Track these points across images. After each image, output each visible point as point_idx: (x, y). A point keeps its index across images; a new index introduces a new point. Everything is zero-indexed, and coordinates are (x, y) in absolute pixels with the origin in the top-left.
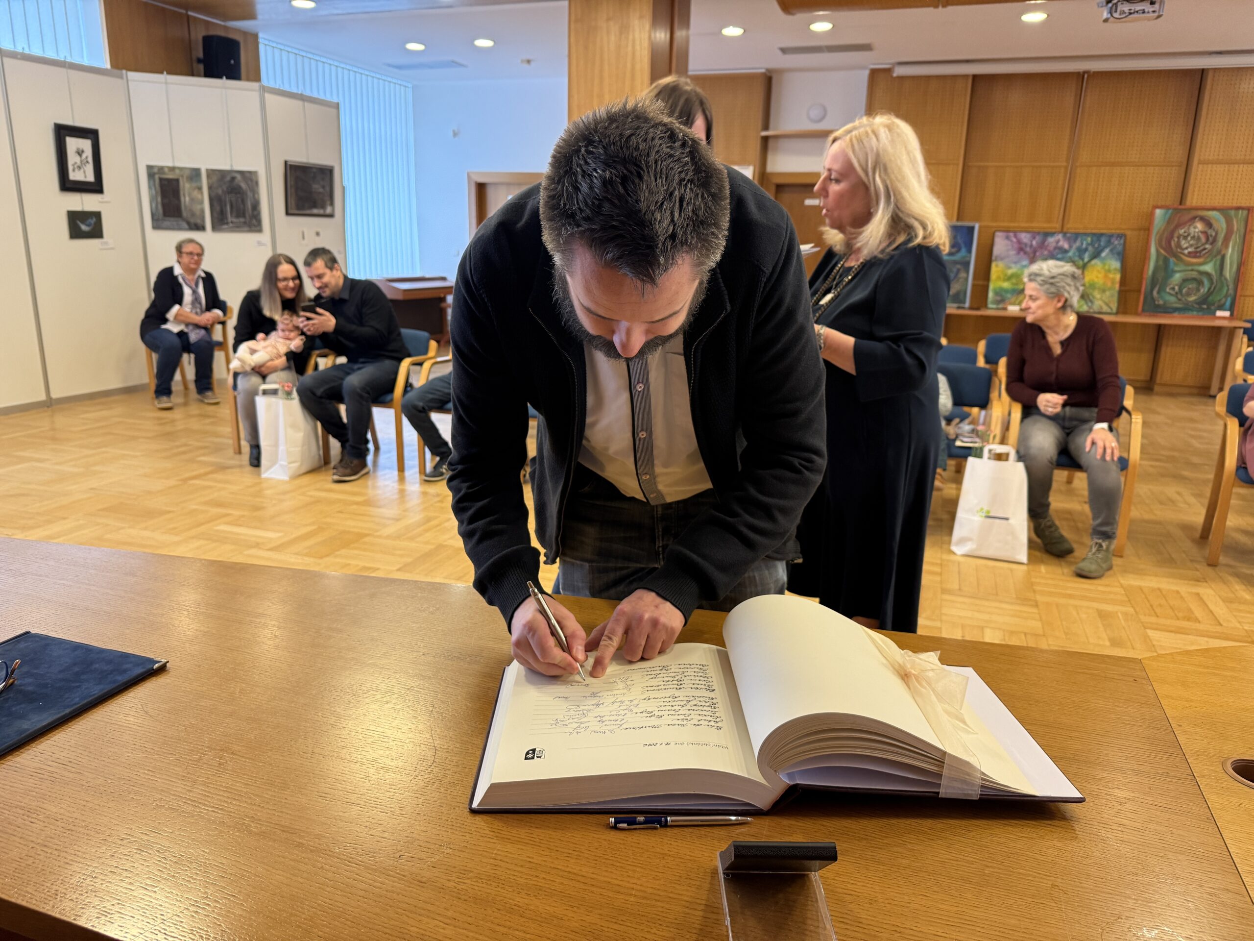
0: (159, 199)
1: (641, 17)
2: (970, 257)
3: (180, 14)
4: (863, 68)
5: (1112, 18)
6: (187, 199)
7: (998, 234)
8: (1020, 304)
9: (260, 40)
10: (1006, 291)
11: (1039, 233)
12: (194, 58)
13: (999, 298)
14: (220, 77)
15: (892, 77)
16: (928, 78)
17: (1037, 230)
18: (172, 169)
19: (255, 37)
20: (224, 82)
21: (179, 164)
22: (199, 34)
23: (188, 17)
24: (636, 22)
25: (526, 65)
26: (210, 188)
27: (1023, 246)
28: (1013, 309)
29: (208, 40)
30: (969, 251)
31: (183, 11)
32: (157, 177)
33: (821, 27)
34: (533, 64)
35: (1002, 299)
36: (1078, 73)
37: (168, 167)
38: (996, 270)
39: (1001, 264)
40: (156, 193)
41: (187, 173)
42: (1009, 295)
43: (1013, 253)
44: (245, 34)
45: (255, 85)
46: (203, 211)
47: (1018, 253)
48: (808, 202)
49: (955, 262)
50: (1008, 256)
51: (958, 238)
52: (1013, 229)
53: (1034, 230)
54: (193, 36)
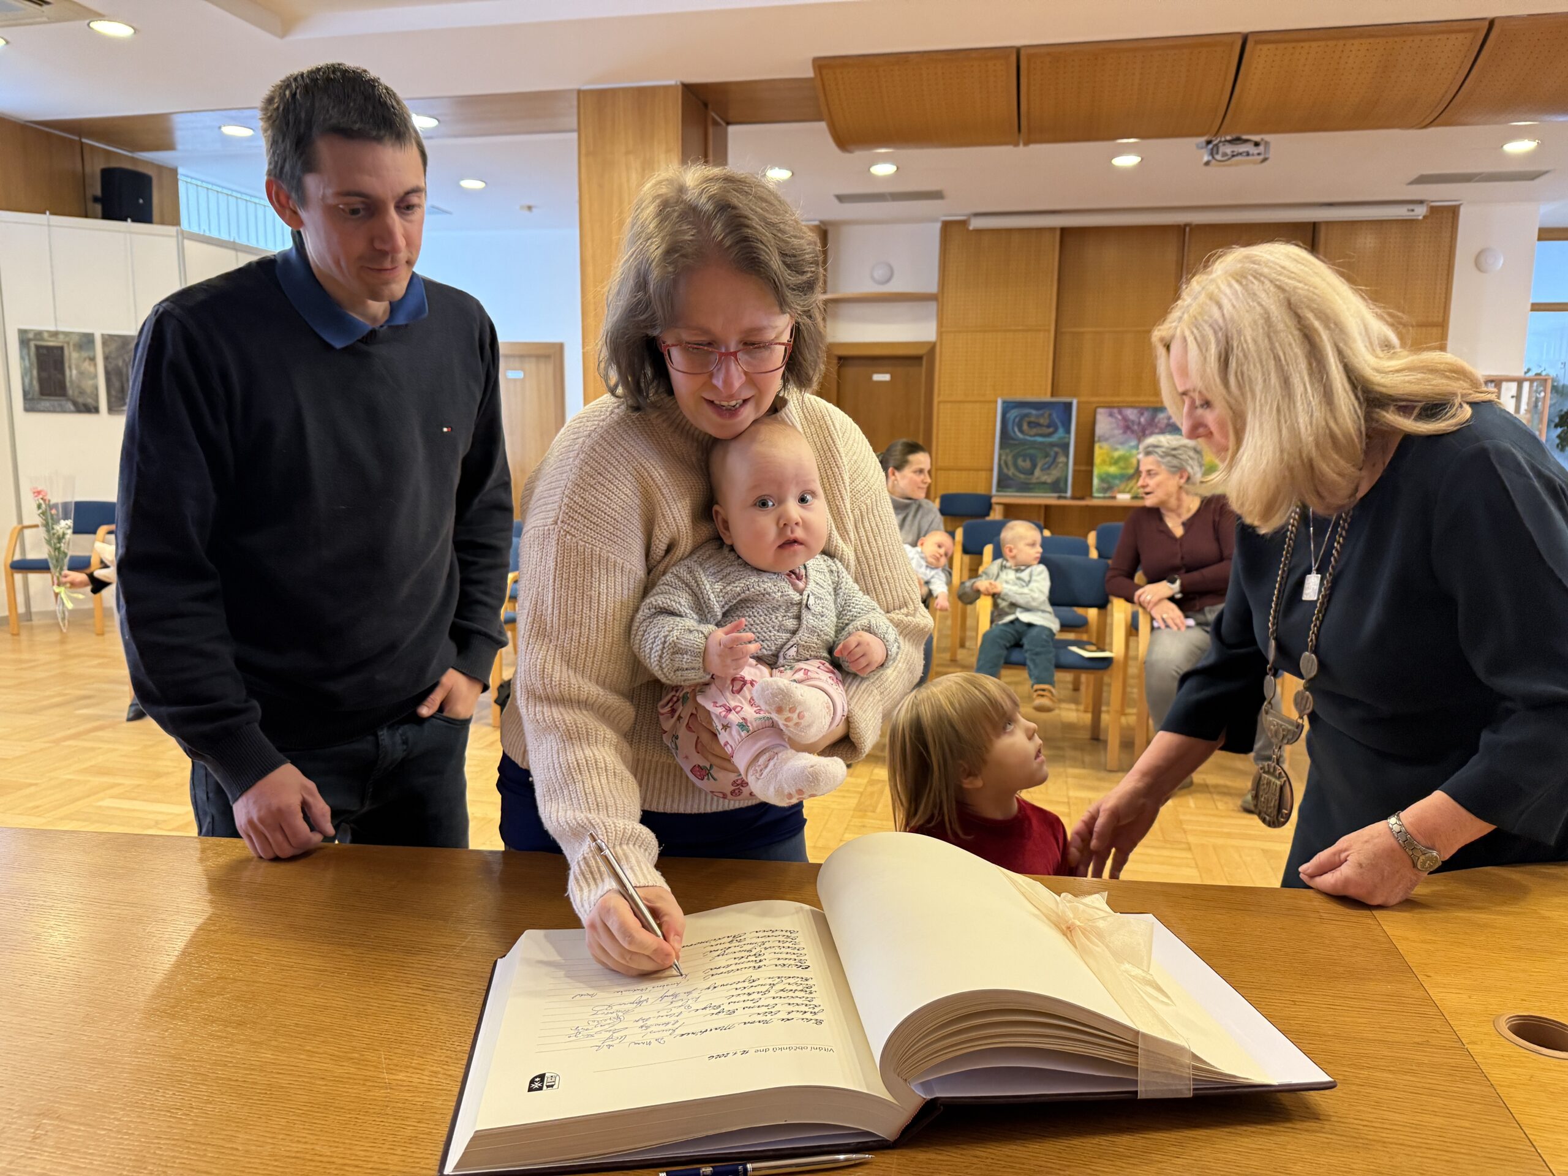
0: (35, 372)
1: (668, 151)
2: (1069, 438)
3: (71, 141)
4: (933, 220)
5: (1213, 162)
6: (74, 372)
7: (1100, 410)
8: (1129, 492)
9: (179, 177)
10: (1114, 477)
11: (1147, 409)
12: (89, 196)
13: (1105, 485)
14: (125, 220)
15: (968, 230)
16: (1009, 231)
17: (1145, 406)
18: (55, 334)
19: (174, 172)
20: (129, 225)
21: (63, 328)
22: (95, 167)
23: (82, 144)
24: (662, 156)
25: (526, 212)
26: (106, 358)
27: (1130, 424)
28: (1124, 498)
29: (108, 175)
30: (1068, 431)
31: (76, 138)
32: (32, 344)
33: (883, 170)
34: (534, 210)
35: (1109, 484)
36: (1179, 226)
37: (48, 332)
38: (1100, 452)
39: (1105, 445)
40: (31, 364)
41: (76, 339)
42: (1117, 482)
43: (1117, 432)
44: (160, 168)
45: (172, 230)
46: (96, 388)
47: (1125, 432)
48: (877, 377)
49: (1052, 445)
50: (1113, 436)
51: (1054, 416)
52: (1115, 405)
53: (1142, 405)
54: (88, 169)
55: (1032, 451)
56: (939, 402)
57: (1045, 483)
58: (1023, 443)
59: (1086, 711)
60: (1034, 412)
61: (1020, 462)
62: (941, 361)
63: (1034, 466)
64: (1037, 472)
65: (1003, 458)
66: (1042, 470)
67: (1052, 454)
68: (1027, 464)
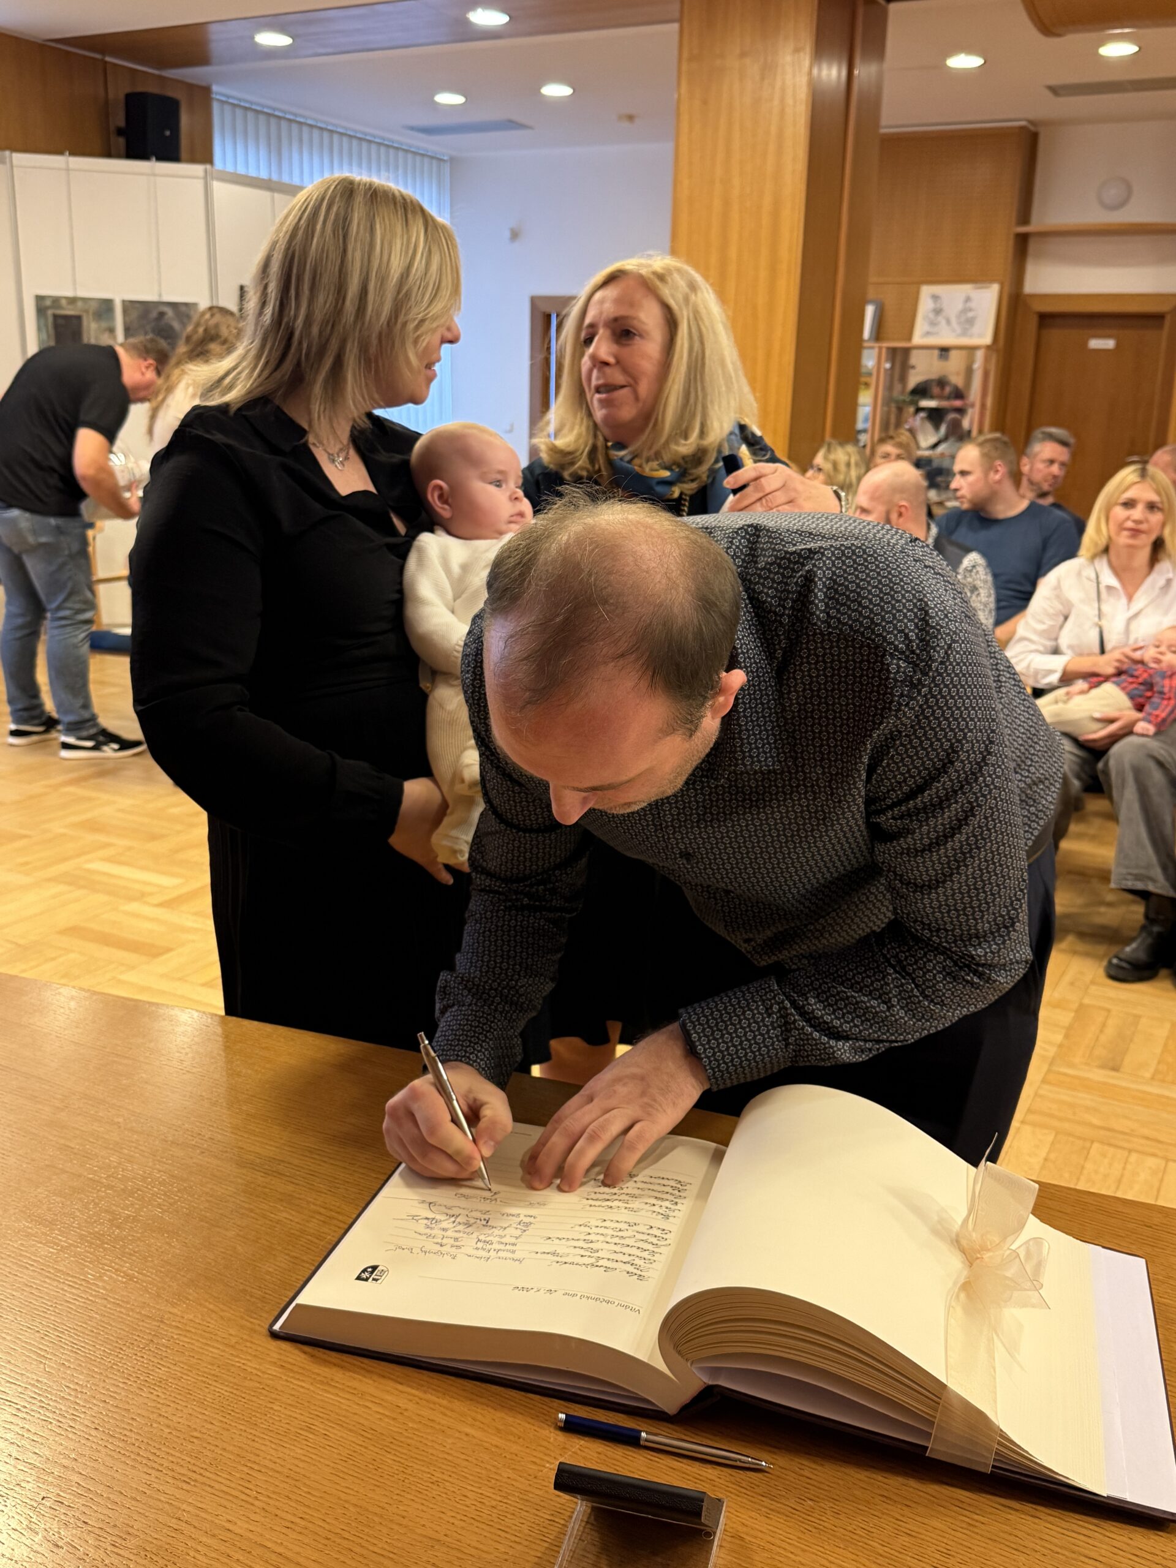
3: (93, 60)
9: (214, 96)
12: (112, 128)
14: (149, 158)
18: (73, 301)
19: (206, 91)
20: (152, 165)
21: (82, 293)
22: (118, 91)
23: (106, 62)
25: (627, 123)
29: (132, 101)
31: (98, 56)
32: (50, 312)
33: (1118, 50)
34: (637, 121)
37: (67, 298)
40: (48, 336)
41: (93, 306)
44: (190, 87)
45: (198, 169)
48: (1094, 343)
54: (111, 96)
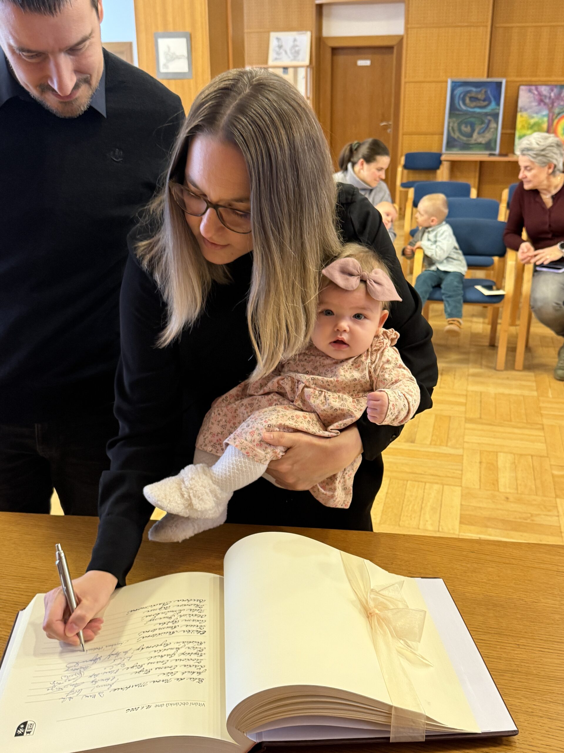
2: (499, 109)
7: (522, 88)
11: (556, 86)
17: (556, 83)
27: (543, 98)
30: (498, 104)
38: (521, 120)
39: (525, 114)
43: (534, 104)
47: (539, 104)
48: (361, 63)
49: (486, 114)
50: (531, 108)
51: (489, 92)
52: (534, 83)
53: (553, 83)
55: (472, 120)
56: (406, 83)
57: (480, 144)
58: (466, 113)
59: (488, 324)
60: (474, 89)
61: (463, 128)
62: (407, 50)
63: (473, 131)
64: (475, 135)
65: (451, 125)
66: (479, 133)
67: (486, 121)
68: (468, 129)
